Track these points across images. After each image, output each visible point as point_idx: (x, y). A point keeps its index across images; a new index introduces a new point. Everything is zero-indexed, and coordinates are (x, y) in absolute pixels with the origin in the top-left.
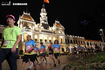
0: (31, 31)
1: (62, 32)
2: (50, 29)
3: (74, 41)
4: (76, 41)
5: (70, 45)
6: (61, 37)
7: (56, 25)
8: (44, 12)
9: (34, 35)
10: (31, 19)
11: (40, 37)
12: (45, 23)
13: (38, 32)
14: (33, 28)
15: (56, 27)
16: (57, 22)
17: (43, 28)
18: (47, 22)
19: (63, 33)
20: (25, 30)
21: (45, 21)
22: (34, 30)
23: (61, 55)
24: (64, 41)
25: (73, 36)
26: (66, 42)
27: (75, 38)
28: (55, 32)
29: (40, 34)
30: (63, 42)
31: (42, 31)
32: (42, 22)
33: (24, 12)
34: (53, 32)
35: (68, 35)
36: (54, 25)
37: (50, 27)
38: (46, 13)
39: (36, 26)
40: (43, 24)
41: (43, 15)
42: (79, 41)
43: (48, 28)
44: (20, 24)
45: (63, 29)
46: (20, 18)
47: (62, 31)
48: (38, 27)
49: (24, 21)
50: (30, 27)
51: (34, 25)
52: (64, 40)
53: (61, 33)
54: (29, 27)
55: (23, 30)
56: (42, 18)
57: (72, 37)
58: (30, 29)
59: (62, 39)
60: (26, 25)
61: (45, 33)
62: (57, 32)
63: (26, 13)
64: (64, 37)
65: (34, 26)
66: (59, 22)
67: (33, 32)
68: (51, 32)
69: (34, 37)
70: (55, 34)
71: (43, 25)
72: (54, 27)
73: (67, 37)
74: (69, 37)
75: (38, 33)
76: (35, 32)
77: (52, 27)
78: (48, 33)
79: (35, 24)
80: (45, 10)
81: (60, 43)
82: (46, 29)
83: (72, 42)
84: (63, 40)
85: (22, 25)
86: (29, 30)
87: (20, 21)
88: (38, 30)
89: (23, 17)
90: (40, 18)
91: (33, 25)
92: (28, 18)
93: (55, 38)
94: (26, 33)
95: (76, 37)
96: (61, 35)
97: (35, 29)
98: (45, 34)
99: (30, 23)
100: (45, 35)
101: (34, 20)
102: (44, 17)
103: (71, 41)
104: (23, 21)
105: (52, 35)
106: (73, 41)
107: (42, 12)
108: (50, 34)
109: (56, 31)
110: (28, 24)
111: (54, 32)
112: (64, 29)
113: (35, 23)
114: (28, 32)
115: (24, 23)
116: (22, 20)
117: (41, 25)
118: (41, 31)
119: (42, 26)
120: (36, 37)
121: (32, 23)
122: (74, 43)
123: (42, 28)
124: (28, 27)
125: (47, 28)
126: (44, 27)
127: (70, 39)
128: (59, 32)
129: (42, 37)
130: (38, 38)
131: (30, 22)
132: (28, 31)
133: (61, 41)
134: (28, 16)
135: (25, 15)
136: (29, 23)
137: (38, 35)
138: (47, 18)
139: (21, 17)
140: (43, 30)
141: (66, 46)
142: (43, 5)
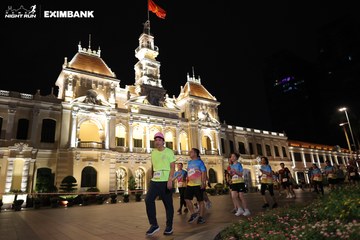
0: (102, 111)
1: (210, 116)
2: (170, 104)
3: (250, 145)
4: (259, 146)
6: (207, 132)
7: (189, 89)
8: (149, 47)
9: (113, 124)
11: (135, 131)
12: (153, 84)
13: (129, 115)
14: (112, 100)
15: (189, 99)
16: (193, 80)
17: (146, 101)
18: (160, 81)
19: (214, 119)
20: (83, 108)
21: (151, 76)
22: (114, 106)
24: (215, 147)
25: (249, 130)
26: (223, 151)
27: (255, 136)
28: (187, 116)
29: (135, 123)
30: (213, 149)
31: (143, 112)
32: (141, 78)
33: (79, 46)
34: (180, 116)
35: (230, 127)
36: (182, 90)
37: (168, 99)
38: (155, 49)
39: (122, 94)
40: (143, 86)
41: (147, 57)
42: (268, 148)
43: (164, 100)
44: (66, 88)
45: (212, 106)
46: (64, 67)
47: (208, 111)
48: (129, 98)
49: (79, 75)
50: (100, 97)
51: (113, 90)
52: (215, 144)
53: (206, 120)
54: (98, 98)
55: (76, 108)
56: (141, 68)
57: (244, 132)
58: (99, 103)
59: (208, 139)
60: (85, 90)
61: (152, 118)
62: (193, 114)
63: (87, 48)
64: (217, 132)
65: (112, 95)
66: (199, 82)
67: (109, 113)
68: (174, 116)
69: (112, 131)
70: (187, 121)
71: (147, 90)
72: (184, 97)
73: (227, 133)
74: (233, 133)
75: (127, 119)
76: (118, 115)
77: (177, 97)
78: (161, 119)
79: (118, 89)
80: (151, 39)
81: (202, 151)
82: (154, 104)
84: (212, 143)
85: (73, 89)
86: (96, 108)
87: (66, 76)
88: (126, 107)
89: (74, 63)
90: (136, 68)
91: (110, 90)
92: (93, 67)
93: (185, 135)
94: (87, 119)
95: (259, 131)
96: (206, 124)
97: (116, 105)
98: (151, 121)
99: (102, 84)
100: (151, 125)
101: (113, 75)
102: (149, 65)
103: (241, 145)
104: (76, 77)
105: (174, 124)
106: (247, 147)
107: (143, 47)
108: (167, 120)
109: (188, 110)
110: (93, 85)
111: (183, 114)
112: (218, 104)
113: (117, 83)
114: (92, 114)
115: (78, 82)
116: (71, 74)
117: (138, 89)
118: (137, 111)
119: (141, 94)
120: (120, 132)
121: (108, 84)
122: (252, 153)
123: (142, 99)
124: (94, 96)
125: (158, 100)
126: (149, 99)
127: (237, 140)
128: (201, 116)
129: (141, 131)
130: (128, 136)
131: (99, 79)
132: (92, 110)
133: (205, 146)
134: (93, 60)
135: (84, 58)
136: (96, 82)
137: (127, 126)
138: (158, 65)
139: (70, 63)
140: (144, 108)
141: (223, 163)
142: (146, 24)
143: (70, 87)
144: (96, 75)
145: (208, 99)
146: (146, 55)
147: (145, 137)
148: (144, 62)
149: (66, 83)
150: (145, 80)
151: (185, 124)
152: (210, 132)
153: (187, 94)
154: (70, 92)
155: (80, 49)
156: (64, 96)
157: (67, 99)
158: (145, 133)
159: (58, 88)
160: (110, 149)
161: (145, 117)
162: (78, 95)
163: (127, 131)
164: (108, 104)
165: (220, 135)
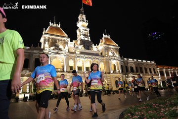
0: (62, 53)
1: (115, 54)
2: (95, 48)
3: (136, 68)
4: (141, 69)
5: (131, 75)
6: (114, 62)
7: (104, 41)
8: (83, 21)
9: (67, 59)
10: (62, 33)
11: (78, 62)
12: (86, 39)
13: (75, 55)
14: (67, 48)
15: (104, 46)
16: (106, 36)
17: (83, 48)
18: (89, 37)
19: (117, 55)
20: (53, 52)
21: (85, 35)
22: (67, 51)
23: (113, 94)
24: (118, 69)
25: (135, 60)
26: (122, 71)
27: (139, 63)
28: (104, 54)
29: (78, 59)
30: (117, 70)
31: (82, 53)
32: (80, 37)
33: (50, 22)
34: (100, 55)
35: (125, 59)
36: (101, 41)
37: (94, 46)
38: (86, 22)
39: (71, 44)
40: (81, 40)
42: (146, 69)
43: (91, 47)
44: (45, 43)
45: (116, 49)
46: (44, 33)
47: (114, 51)
48: (75, 47)
49: (51, 37)
50: (61, 47)
51: (67, 43)
52: (118, 68)
53: (113, 56)
54: (60, 47)
55: (50, 53)
56: (80, 31)
57: (133, 62)
58: (60, 49)
59: (115, 66)
60: (54, 44)
61: (86, 56)
62: (106, 53)
63: (54, 23)
64: (119, 62)
65: (67, 45)
66: (109, 37)
67: (65, 54)
68: (97, 55)
69: (67, 63)
70: (104, 57)
71: (83, 42)
72: (101, 45)
73: (124, 62)
74: (127, 62)
75: (74, 57)
76: (70, 55)
77: (98, 45)
78: (90, 56)
79: (69, 42)
80: (84, 17)
81: (112, 72)
82: (87, 49)
83: (132, 71)
84: (117, 67)
85: (48, 44)
86: (59, 52)
87: (45, 37)
88: (74, 51)
89: (48, 31)
90: (78, 31)
91: (65, 43)
92: (57, 32)
93: (103, 64)
94: (55, 58)
95: (141, 61)
96: (113, 58)
97: (69, 50)
98: (86, 57)
99: (61, 40)
100: (86, 59)
101: (67, 35)
102: (84, 30)
103: (132, 68)
104: (49, 38)
105: (97, 59)
106: (134, 69)
107: (80, 21)
108: (93, 57)
109: (104, 51)
110: (57, 41)
111: (101, 53)
112: (119, 48)
113: (69, 39)
114: (58, 55)
115: (50, 40)
116: (47, 36)
117: (79, 42)
118: (79, 53)
119: (80, 44)
120: (71, 63)
121: (64, 40)
122: (137, 72)
123: (81, 47)
124: (58, 46)
125: (89, 47)
126: (84, 47)
127: (129, 66)
128: (111, 54)
129: (81, 62)
130: (75, 65)
131: (60, 38)
132: (57, 53)
133: (113, 69)
134: (57, 29)
135: (52, 28)
136: (59, 40)
137: (74, 60)
138: (88, 30)
139: (46, 31)
140: (82, 51)
141: (123, 77)
142: (81, 10)
143: (47, 43)
144: (59, 36)
145: (114, 45)
146: (82, 25)
147: (83, 65)
148: (81, 28)
149: (45, 41)
150: (82, 37)
151: (102, 58)
152: (116, 62)
153: (103, 43)
154: (47, 45)
155: (51, 24)
156: (44, 47)
157: (45, 48)
158: (83, 63)
159: (41, 43)
160: (67, 72)
161: (83, 55)
162: (50, 46)
163: (75, 63)
164: (65, 50)
165: (120, 63)
